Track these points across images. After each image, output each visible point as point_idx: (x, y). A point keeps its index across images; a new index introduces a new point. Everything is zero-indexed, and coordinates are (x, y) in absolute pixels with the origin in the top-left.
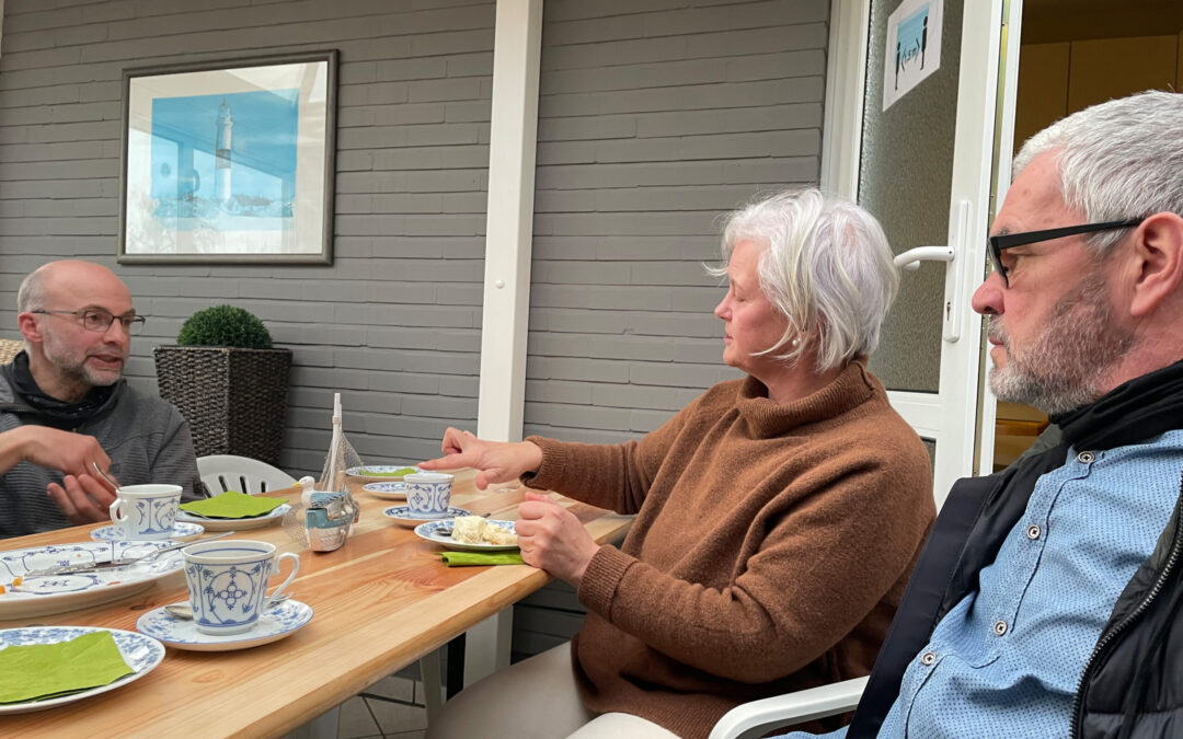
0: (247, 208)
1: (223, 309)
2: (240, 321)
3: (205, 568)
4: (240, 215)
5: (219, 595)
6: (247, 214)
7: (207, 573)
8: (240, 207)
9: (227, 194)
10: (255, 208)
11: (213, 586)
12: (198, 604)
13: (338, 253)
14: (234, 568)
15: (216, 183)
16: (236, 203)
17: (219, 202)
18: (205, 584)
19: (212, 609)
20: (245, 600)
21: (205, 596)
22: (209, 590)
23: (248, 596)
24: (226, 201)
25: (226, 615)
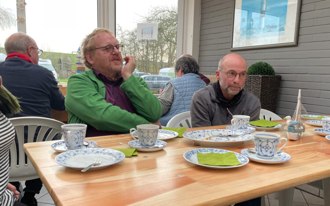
0: (269, 29)
1: (260, 63)
2: (265, 67)
3: (260, 139)
4: (267, 32)
5: (263, 147)
6: (269, 31)
7: (260, 141)
8: (267, 30)
9: (263, 26)
10: (272, 29)
11: (262, 144)
12: (257, 149)
13: (300, 41)
14: (268, 140)
15: (260, 22)
16: (266, 28)
17: (260, 29)
18: (259, 144)
19: (261, 151)
20: (271, 150)
21: (259, 147)
22: (261, 145)
23: (272, 149)
24: (263, 28)
25: (265, 153)
